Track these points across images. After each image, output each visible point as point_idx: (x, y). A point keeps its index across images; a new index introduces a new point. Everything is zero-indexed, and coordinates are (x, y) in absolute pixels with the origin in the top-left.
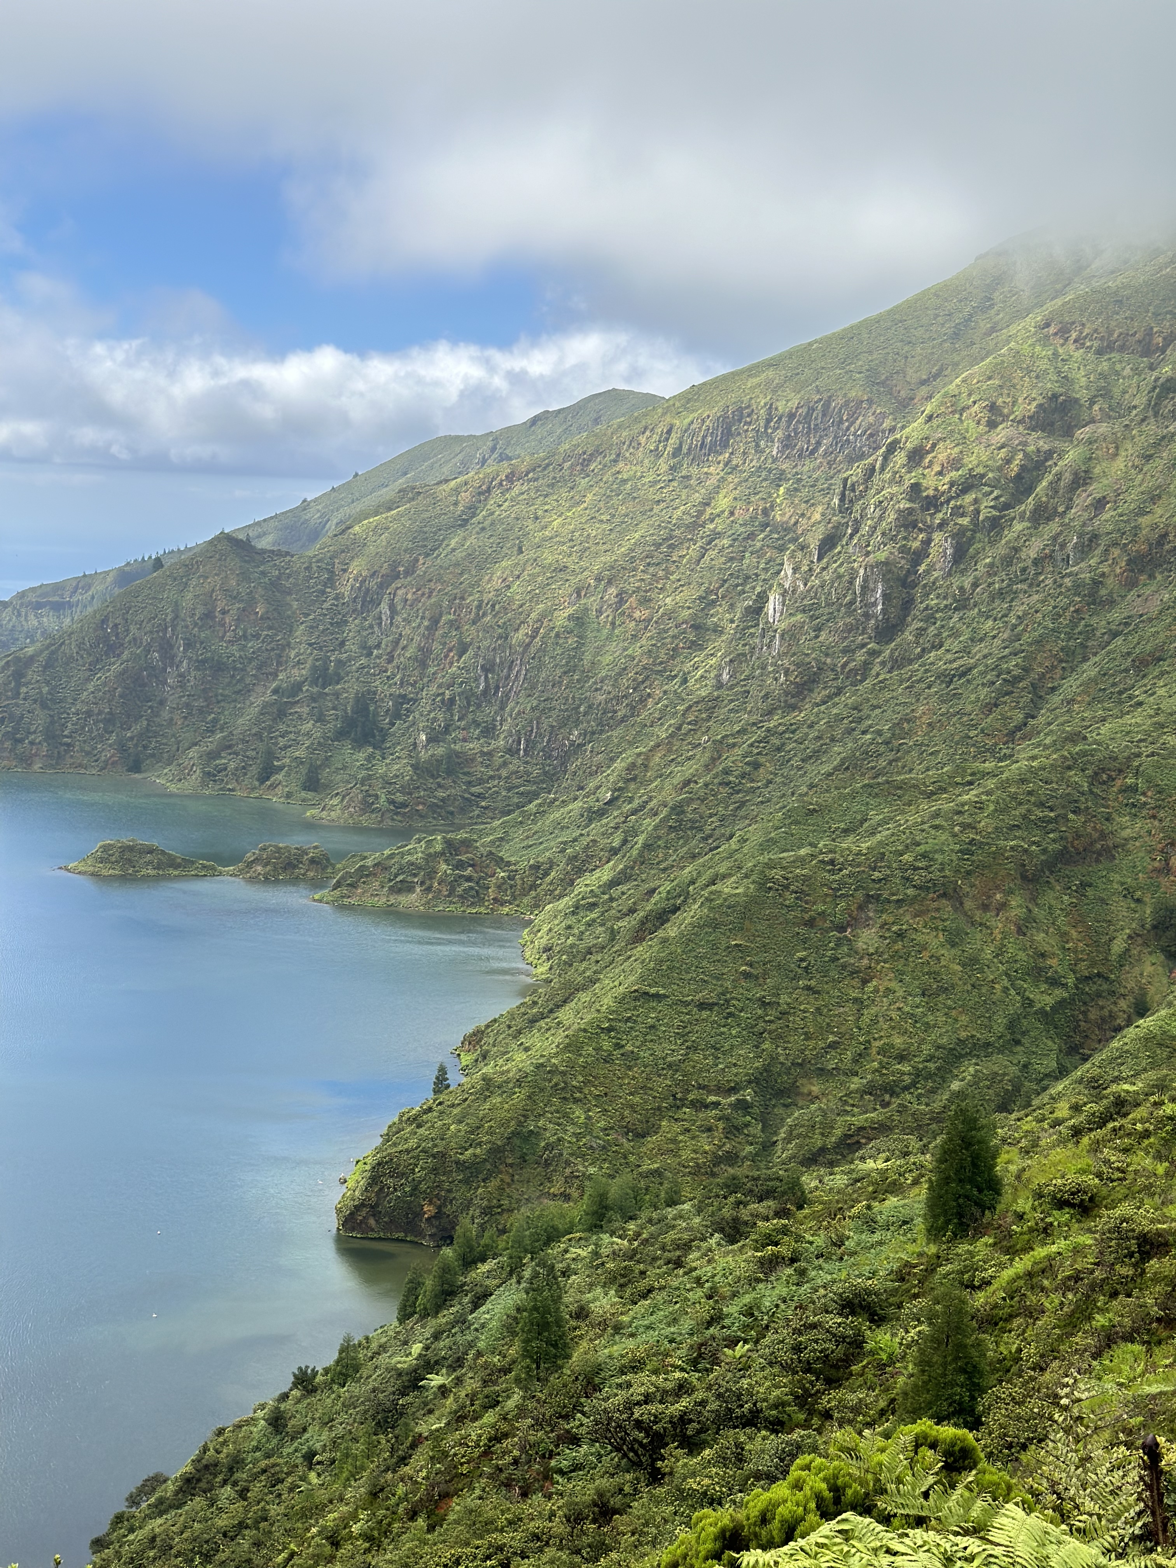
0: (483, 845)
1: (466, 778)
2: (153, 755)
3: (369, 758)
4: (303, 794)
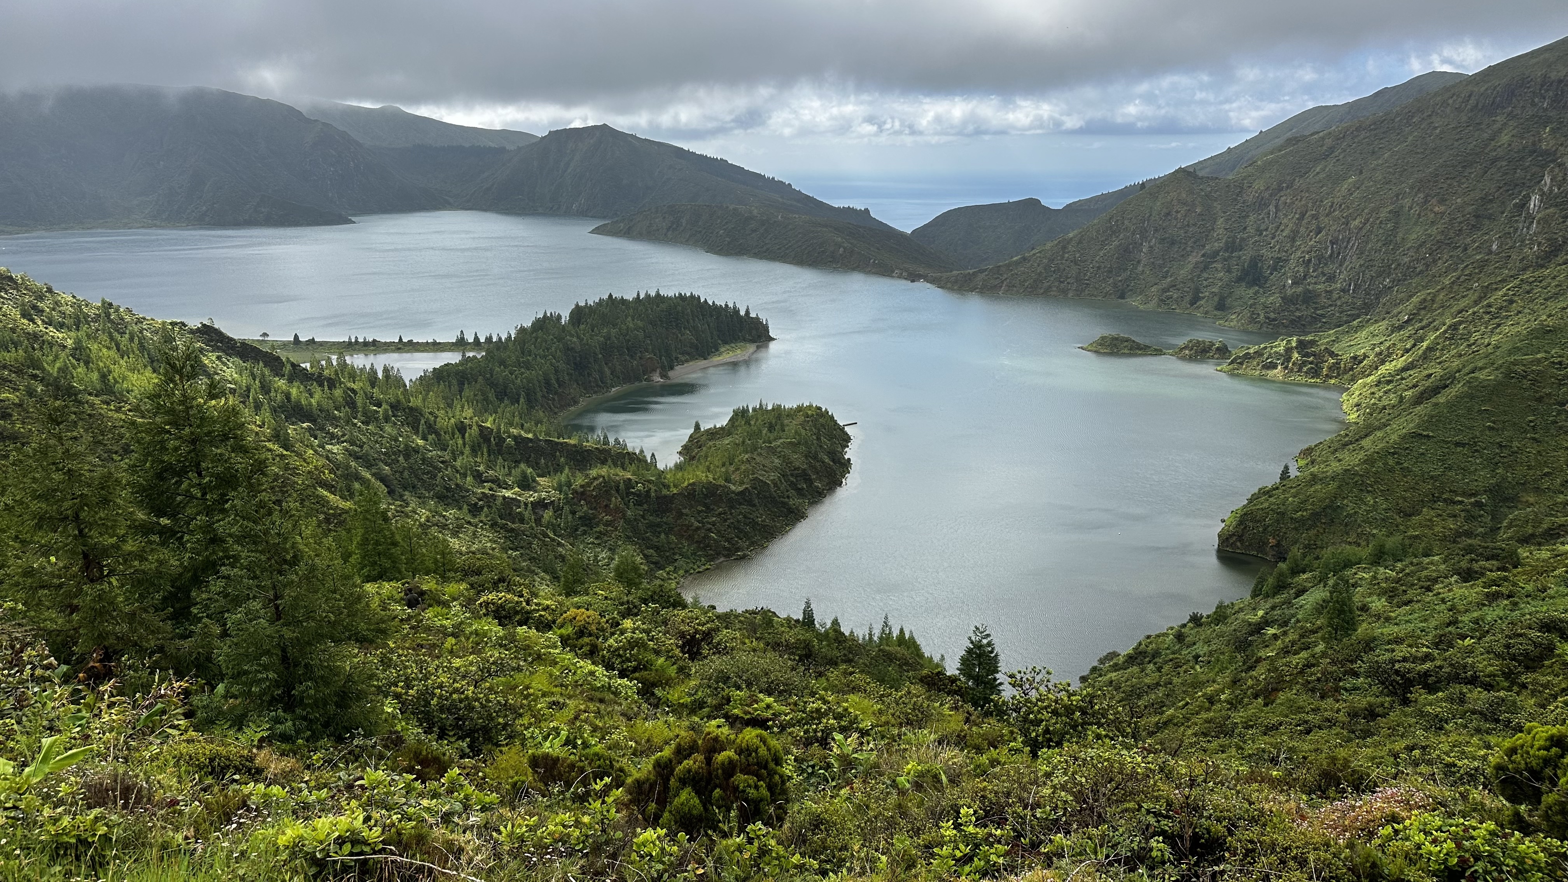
0: (1322, 344)
1: (1314, 306)
2: (1131, 290)
3: (1255, 294)
4: (1215, 312)
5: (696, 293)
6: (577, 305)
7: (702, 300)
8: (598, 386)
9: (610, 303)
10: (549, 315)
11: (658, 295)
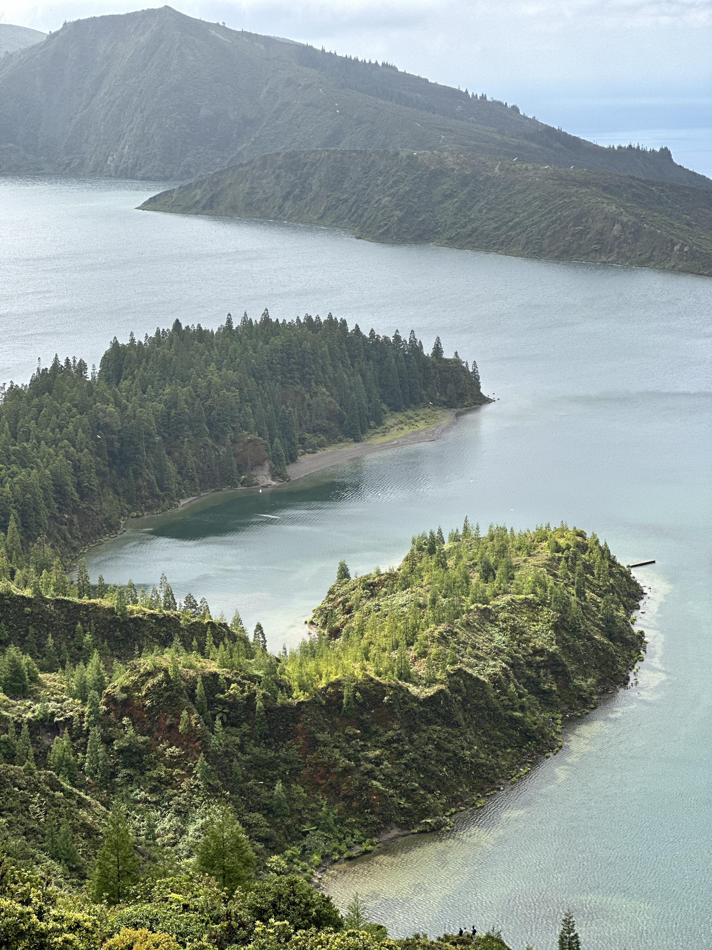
6: (115, 345)
8: (154, 496)
9: (176, 338)
10: (62, 363)
11: (266, 320)
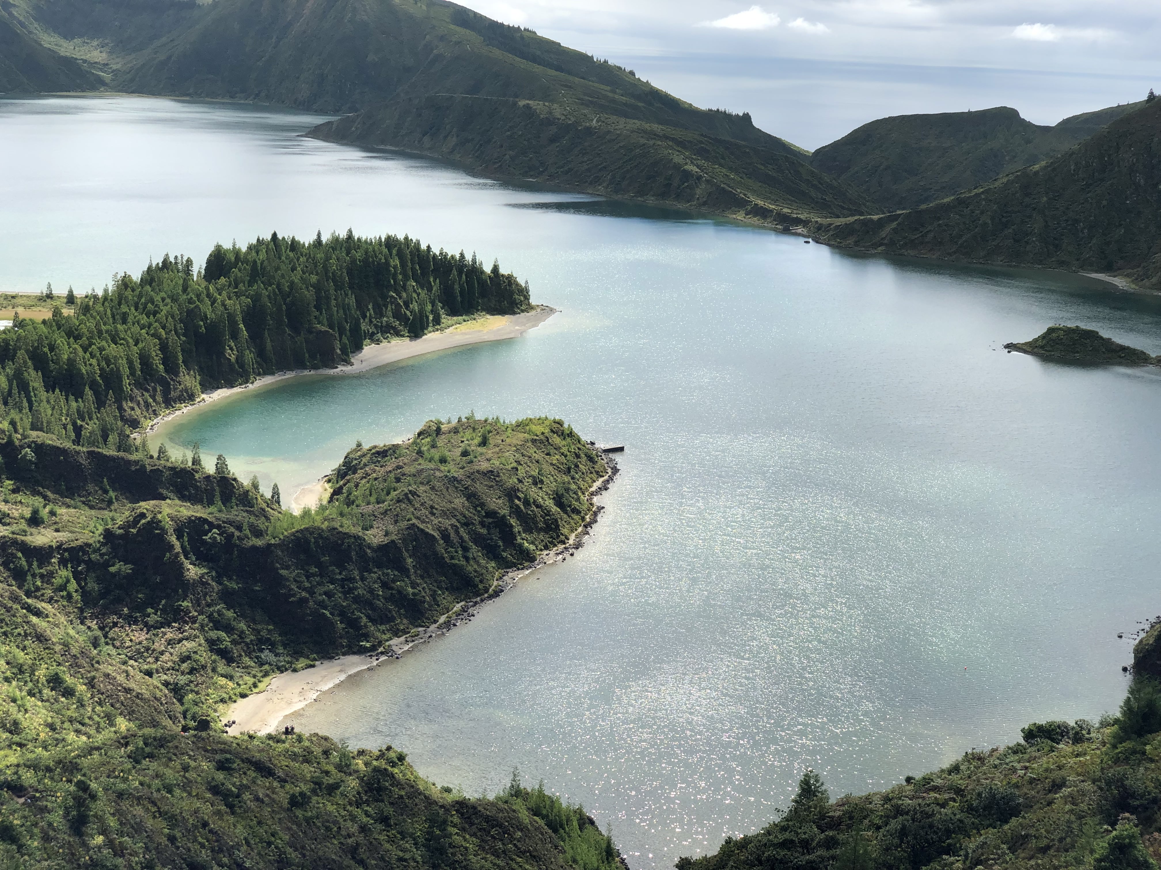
5: (413, 237)
6: (218, 248)
7: (424, 247)
9: (272, 245)
11: (350, 236)
